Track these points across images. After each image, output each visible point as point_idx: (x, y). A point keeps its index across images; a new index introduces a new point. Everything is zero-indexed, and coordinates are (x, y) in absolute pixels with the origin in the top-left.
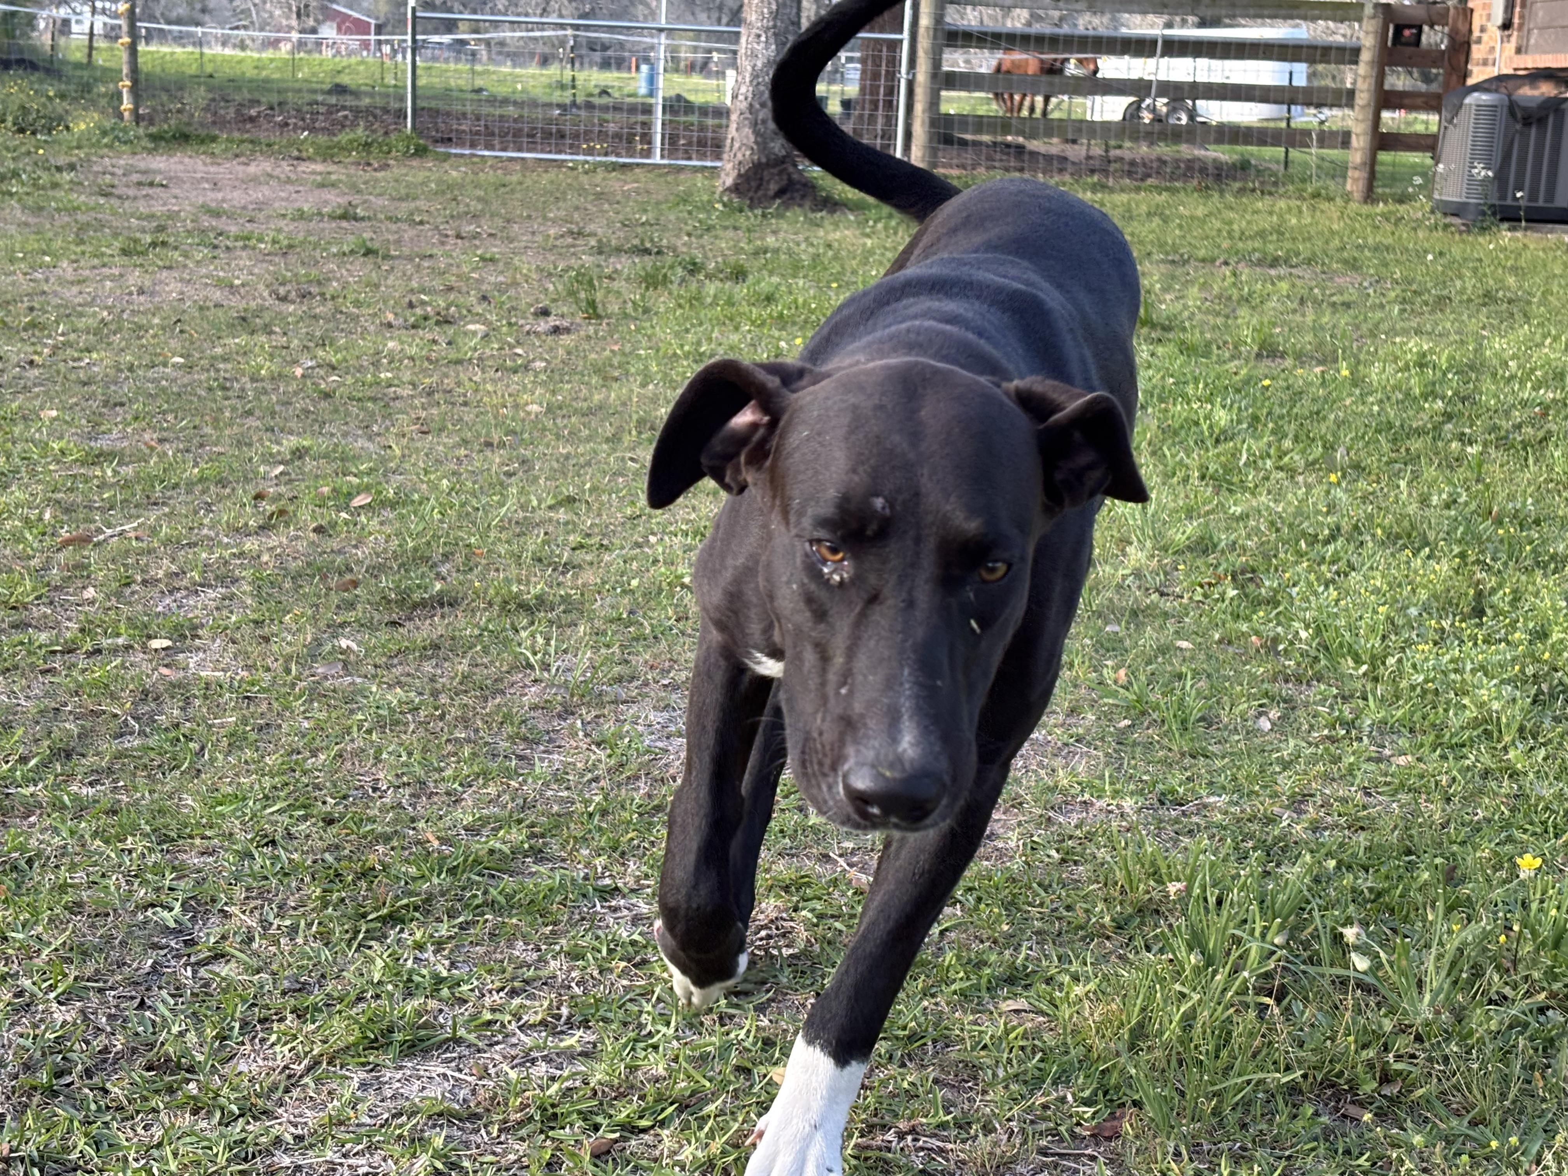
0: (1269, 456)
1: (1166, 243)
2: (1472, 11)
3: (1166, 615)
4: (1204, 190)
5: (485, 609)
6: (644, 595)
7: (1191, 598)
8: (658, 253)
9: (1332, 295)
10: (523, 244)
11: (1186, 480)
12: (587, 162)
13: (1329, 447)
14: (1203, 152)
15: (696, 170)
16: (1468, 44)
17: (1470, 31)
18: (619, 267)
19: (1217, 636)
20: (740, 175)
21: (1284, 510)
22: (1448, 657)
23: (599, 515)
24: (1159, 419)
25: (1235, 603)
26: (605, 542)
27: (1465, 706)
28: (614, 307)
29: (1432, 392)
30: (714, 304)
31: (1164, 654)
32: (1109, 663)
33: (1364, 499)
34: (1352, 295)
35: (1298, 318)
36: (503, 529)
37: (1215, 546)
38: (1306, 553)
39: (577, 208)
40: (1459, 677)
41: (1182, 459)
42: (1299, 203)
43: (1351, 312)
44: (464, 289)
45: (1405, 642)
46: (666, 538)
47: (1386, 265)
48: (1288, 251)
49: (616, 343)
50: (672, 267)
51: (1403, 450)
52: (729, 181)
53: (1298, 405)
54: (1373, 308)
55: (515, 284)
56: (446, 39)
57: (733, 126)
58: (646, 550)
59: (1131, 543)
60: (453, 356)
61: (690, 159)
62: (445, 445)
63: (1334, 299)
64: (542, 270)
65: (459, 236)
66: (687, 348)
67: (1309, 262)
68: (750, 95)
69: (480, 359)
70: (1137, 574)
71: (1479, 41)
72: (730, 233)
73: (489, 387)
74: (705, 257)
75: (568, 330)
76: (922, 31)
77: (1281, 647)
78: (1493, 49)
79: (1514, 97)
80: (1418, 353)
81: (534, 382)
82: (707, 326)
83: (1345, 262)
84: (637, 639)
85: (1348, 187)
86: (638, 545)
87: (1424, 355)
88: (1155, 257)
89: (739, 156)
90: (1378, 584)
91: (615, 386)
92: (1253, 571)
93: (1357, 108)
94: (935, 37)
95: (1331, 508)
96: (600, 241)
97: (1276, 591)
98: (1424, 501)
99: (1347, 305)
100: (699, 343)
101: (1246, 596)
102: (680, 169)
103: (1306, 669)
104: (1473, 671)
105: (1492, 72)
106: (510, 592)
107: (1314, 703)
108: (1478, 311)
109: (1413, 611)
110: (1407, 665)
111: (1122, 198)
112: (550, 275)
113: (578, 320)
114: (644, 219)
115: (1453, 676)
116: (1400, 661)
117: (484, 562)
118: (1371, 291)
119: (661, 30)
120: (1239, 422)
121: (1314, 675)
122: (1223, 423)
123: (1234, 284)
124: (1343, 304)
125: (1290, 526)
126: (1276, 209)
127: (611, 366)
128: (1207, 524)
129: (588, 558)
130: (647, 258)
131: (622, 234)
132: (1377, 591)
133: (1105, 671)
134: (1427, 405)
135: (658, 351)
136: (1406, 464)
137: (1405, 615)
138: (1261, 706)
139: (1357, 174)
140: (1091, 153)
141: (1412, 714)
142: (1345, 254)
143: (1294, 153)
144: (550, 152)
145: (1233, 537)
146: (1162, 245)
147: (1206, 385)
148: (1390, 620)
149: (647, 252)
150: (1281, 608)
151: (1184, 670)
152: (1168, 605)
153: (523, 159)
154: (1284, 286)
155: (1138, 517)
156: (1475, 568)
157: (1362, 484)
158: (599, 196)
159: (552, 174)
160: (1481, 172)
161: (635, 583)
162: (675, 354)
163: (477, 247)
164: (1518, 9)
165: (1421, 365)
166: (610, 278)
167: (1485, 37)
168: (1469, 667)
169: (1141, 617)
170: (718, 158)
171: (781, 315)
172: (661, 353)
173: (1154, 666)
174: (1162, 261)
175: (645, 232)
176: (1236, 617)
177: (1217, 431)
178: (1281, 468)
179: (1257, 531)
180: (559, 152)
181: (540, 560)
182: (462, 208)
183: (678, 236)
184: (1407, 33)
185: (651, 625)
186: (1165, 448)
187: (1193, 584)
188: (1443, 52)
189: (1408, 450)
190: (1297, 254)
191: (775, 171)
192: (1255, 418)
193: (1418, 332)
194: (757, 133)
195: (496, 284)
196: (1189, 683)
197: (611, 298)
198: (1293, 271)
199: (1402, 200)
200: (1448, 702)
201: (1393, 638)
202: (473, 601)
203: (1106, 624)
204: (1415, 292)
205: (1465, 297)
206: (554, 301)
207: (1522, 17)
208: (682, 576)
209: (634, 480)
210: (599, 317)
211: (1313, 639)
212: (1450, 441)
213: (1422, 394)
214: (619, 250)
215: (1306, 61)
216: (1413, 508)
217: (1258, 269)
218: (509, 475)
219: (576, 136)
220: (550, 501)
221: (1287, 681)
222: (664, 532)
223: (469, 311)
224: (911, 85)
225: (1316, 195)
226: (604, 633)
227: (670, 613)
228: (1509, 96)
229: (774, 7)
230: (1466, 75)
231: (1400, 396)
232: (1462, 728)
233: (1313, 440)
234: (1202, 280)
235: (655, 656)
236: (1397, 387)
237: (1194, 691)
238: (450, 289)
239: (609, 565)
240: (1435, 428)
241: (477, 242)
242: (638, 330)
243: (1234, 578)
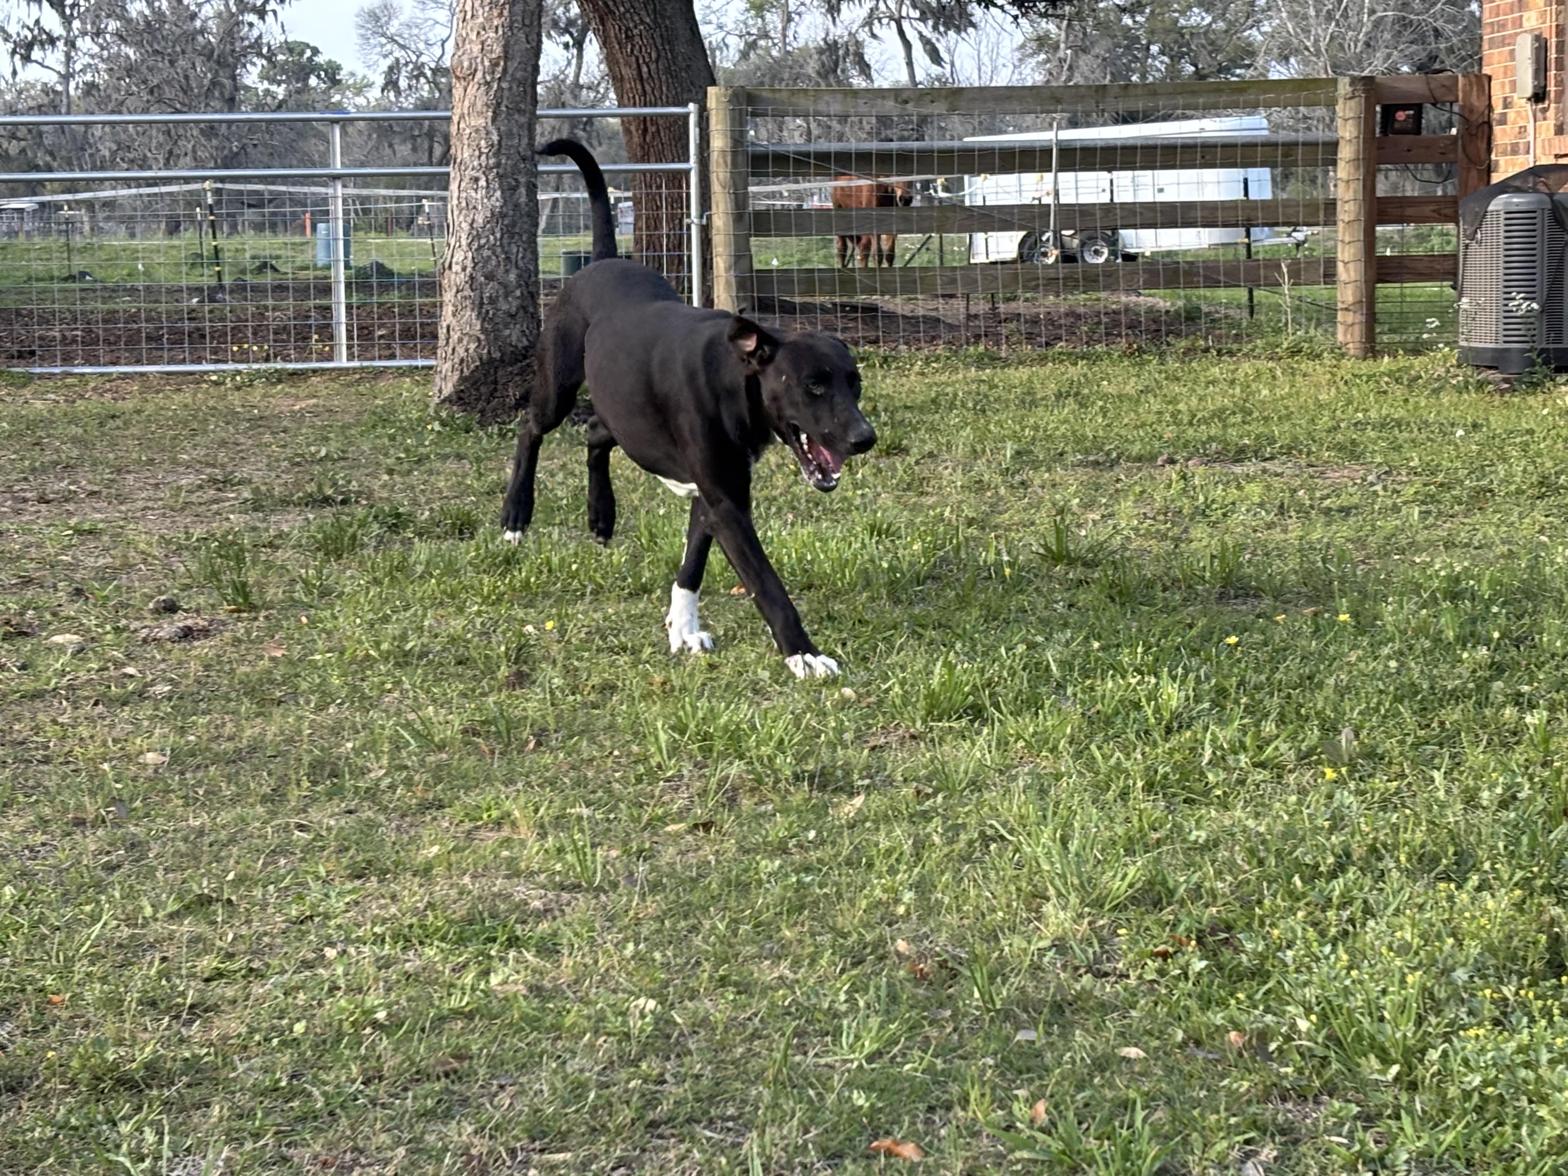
0: (1245, 749)
1: (1085, 437)
2: (1490, 78)
3: (1104, 1007)
4: (1136, 354)
5: (66, 1092)
6: (315, 1046)
7: (1140, 977)
8: (344, 502)
9: (1323, 498)
10: (140, 504)
11: (1124, 795)
12: (239, 372)
13: (1330, 729)
14: (1133, 298)
15: (402, 372)
16: (1488, 125)
17: (1490, 107)
18: (285, 528)
19: (1180, 1035)
20: (462, 379)
21: (1269, 830)
22: (1512, 1045)
23: (248, 922)
24: (1083, 702)
25: (1206, 980)
26: (255, 965)
27: (1541, 1120)
28: (274, 593)
29: (1472, 634)
30: (426, 575)
31: (1103, 1070)
32: (1021, 1093)
33: (1385, 805)
34: (1352, 496)
35: (1277, 535)
36: (94, 958)
37: (1171, 893)
38: (1304, 895)
39: (223, 443)
40: (1531, 1075)
41: (1119, 763)
42: (1271, 364)
43: (1352, 520)
44: (50, 581)
45: (1451, 1024)
46: (352, 950)
47: (1398, 448)
48: (1258, 437)
49: (280, 646)
50: (363, 524)
51: (1435, 725)
52: (448, 389)
53: (1282, 668)
54: (1384, 512)
55: (128, 566)
56: (26, 203)
57: (448, 310)
58: (321, 971)
59: (1048, 899)
60: (29, 686)
61: (392, 357)
62: (12, 830)
63: (1327, 502)
64: (169, 542)
65: (43, 500)
66: (385, 646)
67: (1289, 451)
68: (469, 264)
69: (70, 687)
70: (1060, 946)
71: (1503, 121)
72: (452, 465)
73: (84, 731)
74: (415, 502)
75: (205, 633)
76: (715, 156)
77: (1273, 1046)
78: (1523, 130)
79: (1556, 197)
80: (1448, 577)
81: (151, 718)
82: (416, 608)
83: (1340, 448)
84: (302, 1119)
85: (1340, 337)
86: (307, 965)
87: (1457, 580)
88: (1070, 459)
89: (461, 352)
90: (1408, 937)
91: (277, 712)
92: (1229, 928)
93: (1341, 226)
94: (734, 164)
95: (1337, 822)
96: (256, 491)
97: (1263, 957)
98: (1471, 800)
99: (1345, 511)
100: (404, 638)
101: (1221, 968)
102: (379, 373)
103: (1310, 1079)
104: (1552, 1062)
105: (1523, 163)
106: (105, 1061)
107: (1326, 1131)
108: (1533, 507)
109: (1461, 975)
110: (1455, 1065)
111: (1020, 374)
112: (180, 548)
113: (223, 616)
114: (323, 453)
115: (1523, 1073)
116: (1445, 1054)
117: (65, 1015)
118: (1378, 488)
119: (336, 177)
120: (1198, 700)
121: (1324, 1085)
122: (1174, 703)
123: (1184, 490)
124: (1341, 510)
125: (1279, 854)
126: (1240, 374)
127: (272, 682)
128: (1157, 860)
129: (230, 993)
130: (328, 511)
131: (289, 478)
132: (1404, 949)
133: (1016, 1106)
134: (1465, 655)
135: (342, 653)
136: (1441, 745)
137: (1450, 983)
138: (1247, 1142)
139: (1350, 318)
140: (973, 310)
141: (1468, 1138)
142: (1339, 437)
143: (1260, 294)
144: (183, 362)
145: (1195, 878)
146: (1079, 440)
147: (1147, 648)
148: (1426, 992)
149: (327, 501)
150: (1270, 984)
151: (1132, 1094)
152: (1108, 989)
153: (142, 374)
154: (1254, 490)
155: (1056, 858)
156: (1544, 900)
157: (1379, 782)
158: (259, 423)
159: (186, 396)
160: (1522, 305)
161: (299, 1028)
162: (368, 656)
163: (70, 514)
164: (1552, 73)
165: (1454, 596)
166: (271, 545)
167: (1511, 114)
168: (1545, 1057)
169: (1068, 1013)
170: (434, 353)
171: (526, 585)
172: (347, 655)
173: (1087, 1093)
174: (1080, 464)
175: (324, 473)
176: (1206, 1002)
177: (1167, 715)
178: (1262, 765)
179: (1232, 866)
180: (198, 361)
181: (153, 1004)
182: (49, 457)
183: (374, 475)
184: (1401, 115)
185: (324, 1094)
186: (1093, 747)
187: (1141, 955)
188: (1455, 138)
189: (1442, 724)
190: (1272, 441)
191: (515, 369)
192: (1222, 692)
193: (1449, 545)
194: (483, 317)
195: (97, 569)
196: (1140, 1115)
197: (273, 578)
198: (1267, 465)
199: (1416, 351)
200: (1519, 1114)
201: (1433, 1020)
202: (47, 1080)
203: (1017, 1030)
204: (1442, 485)
205: (1513, 488)
206: (187, 587)
207: (1559, 83)
208: (373, 1011)
209: (303, 860)
210: (253, 608)
211: (1318, 1031)
212: (1503, 706)
213: (1457, 638)
214: (285, 502)
215: (1263, 165)
216: (1454, 815)
217: (1217, 467)
218: (111, 868)
219: (220, 336)
220: (172, 906)
221: (1284, 1100)
222: (348, 941)
223: (54, 614)
224: (706, 231)
225: (1295, 351)
226: (251, 1115)
227: (354, 1069)
228: (1551, 195)
229: (495, 138)
230: (1489, 169)
231: (1427, 644)
232: (1542, 1155)
233: (1307, 719)
234: (1138, 489)
235: (330, 1146)
236: (1421, 631)
237: (1147, 1128)
238: (27, 582)
239: (260, 1001)
240: (1478, 688)
241: (71, 507)
242: (312, 623)
243: (1200, 941)
